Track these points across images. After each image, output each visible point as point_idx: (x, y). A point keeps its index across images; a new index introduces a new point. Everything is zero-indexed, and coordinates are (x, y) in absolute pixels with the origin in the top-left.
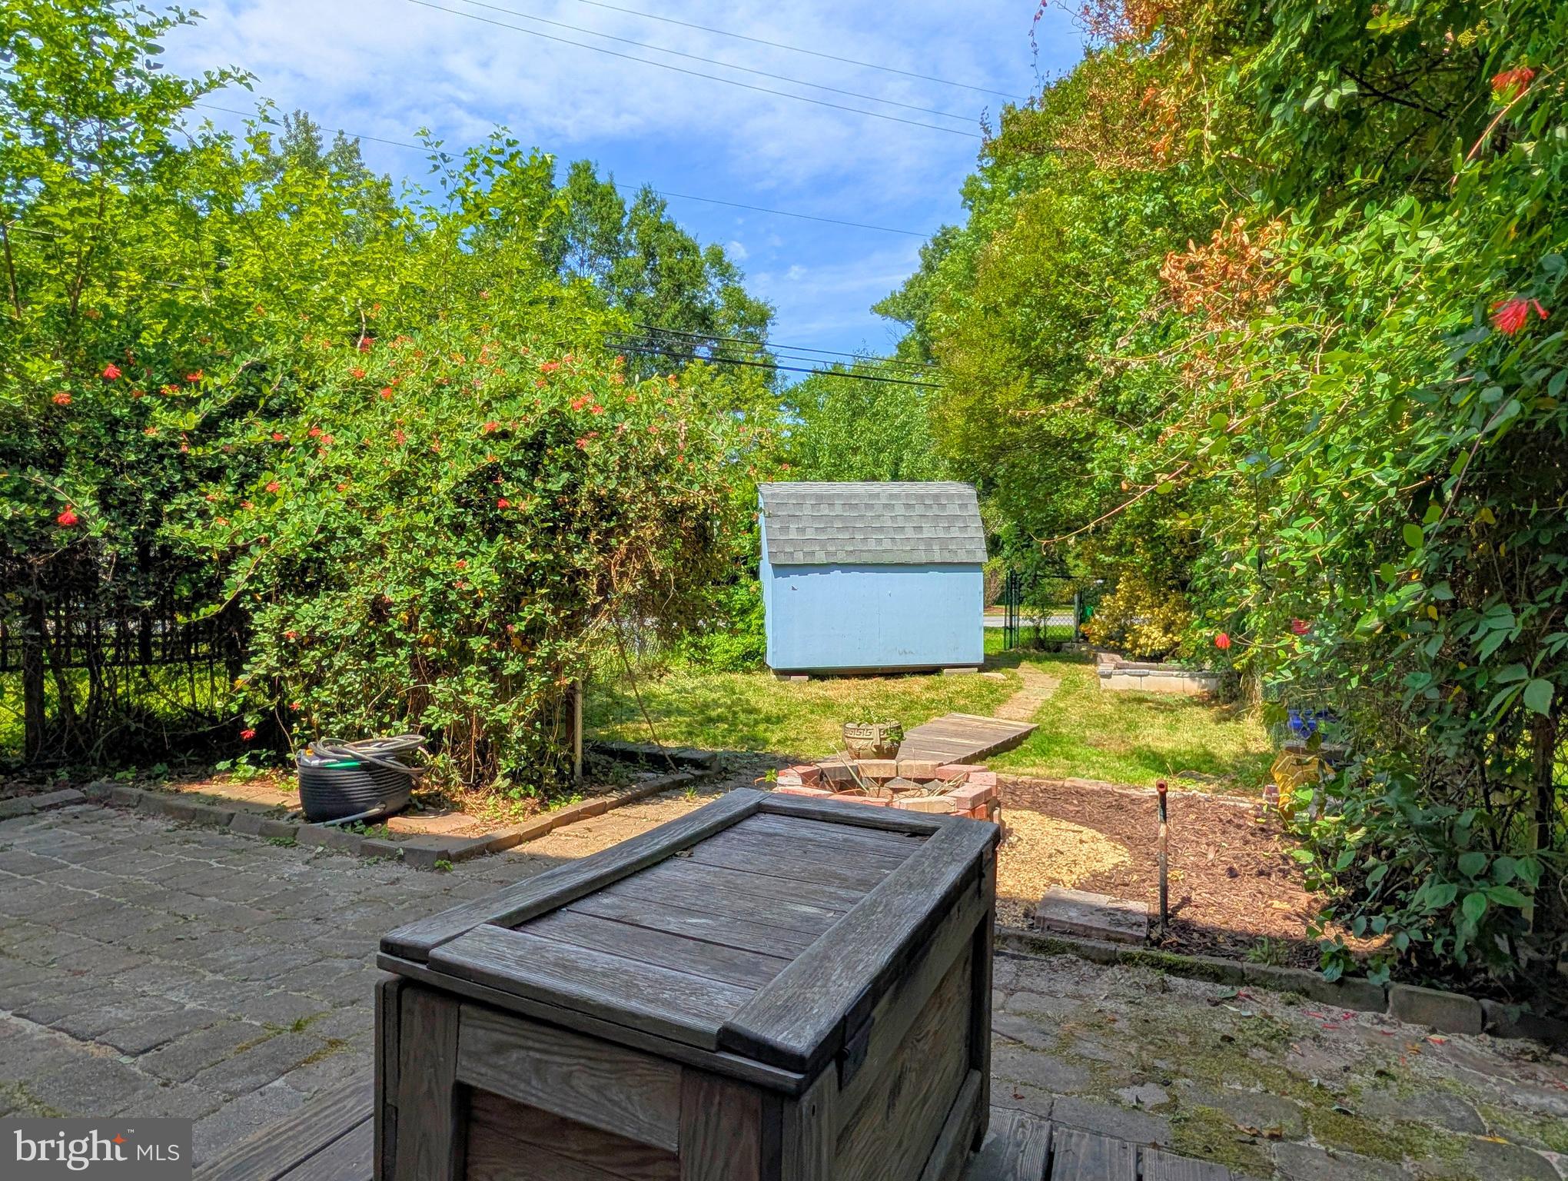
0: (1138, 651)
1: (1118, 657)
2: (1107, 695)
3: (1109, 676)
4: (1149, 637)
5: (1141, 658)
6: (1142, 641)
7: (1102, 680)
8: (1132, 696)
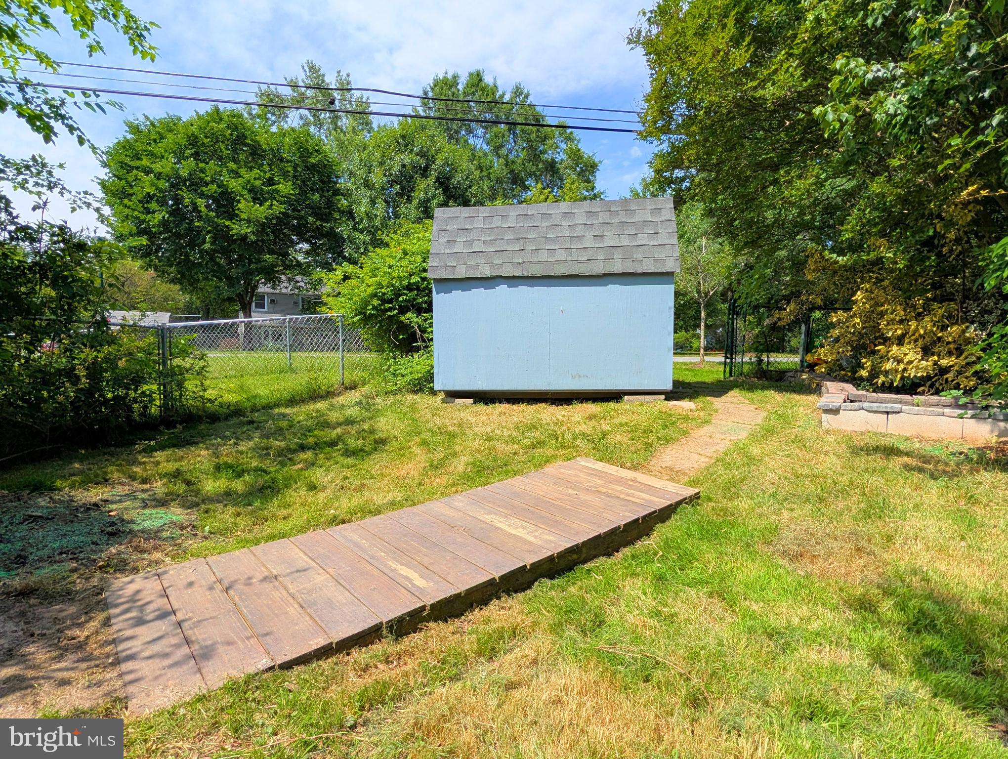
0: (882, 379)
1: (849, 388)
2: (831, 438)
3: (835, 411)
4: (899, 361)
5: (888, 388)
6: (888, 366)
7: (825, 417)
8: (872, 443)
